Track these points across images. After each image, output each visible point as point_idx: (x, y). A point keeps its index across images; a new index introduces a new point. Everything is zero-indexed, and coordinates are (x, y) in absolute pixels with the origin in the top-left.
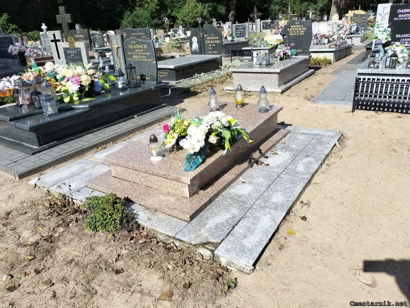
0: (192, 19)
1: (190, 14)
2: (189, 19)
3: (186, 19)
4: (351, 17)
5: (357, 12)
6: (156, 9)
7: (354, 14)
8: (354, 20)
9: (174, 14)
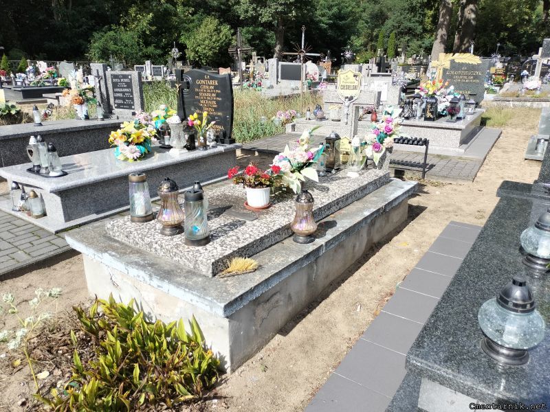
0: (210, 50)
1: (207, 42)
2: (205, 49)
3: (199, 49)
4: (445, 70)
5: (460, 58)
6: (150, 30)
7: (453, 62)
8: (451, 77)
9: (182, 40)
